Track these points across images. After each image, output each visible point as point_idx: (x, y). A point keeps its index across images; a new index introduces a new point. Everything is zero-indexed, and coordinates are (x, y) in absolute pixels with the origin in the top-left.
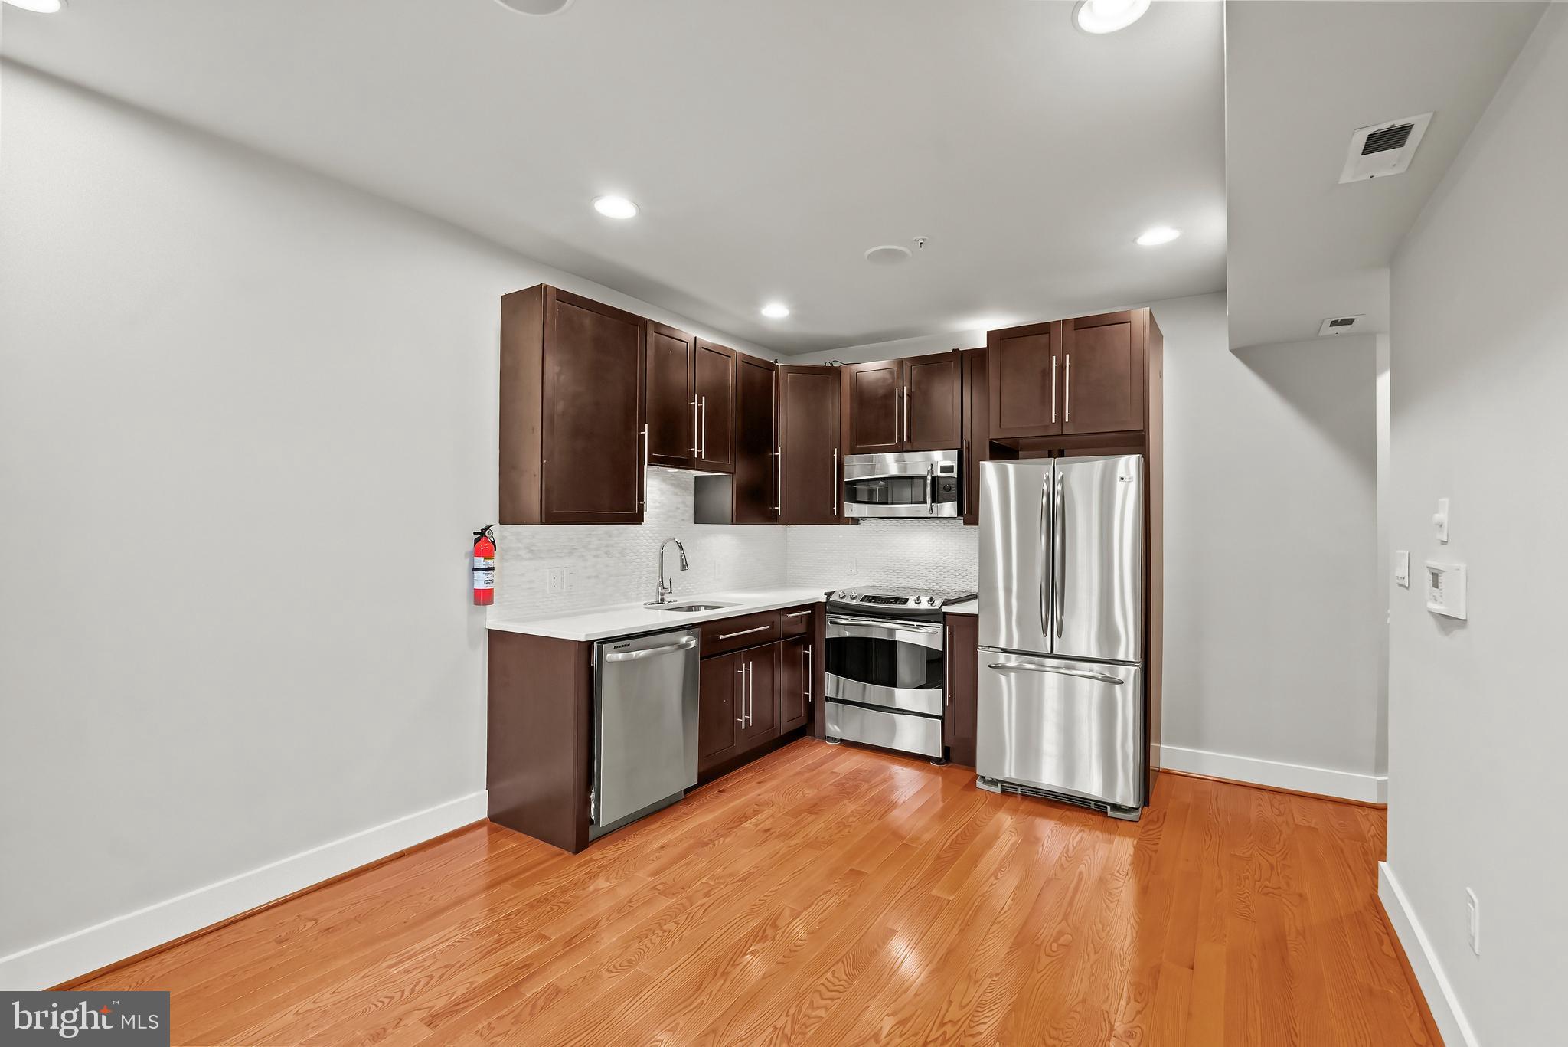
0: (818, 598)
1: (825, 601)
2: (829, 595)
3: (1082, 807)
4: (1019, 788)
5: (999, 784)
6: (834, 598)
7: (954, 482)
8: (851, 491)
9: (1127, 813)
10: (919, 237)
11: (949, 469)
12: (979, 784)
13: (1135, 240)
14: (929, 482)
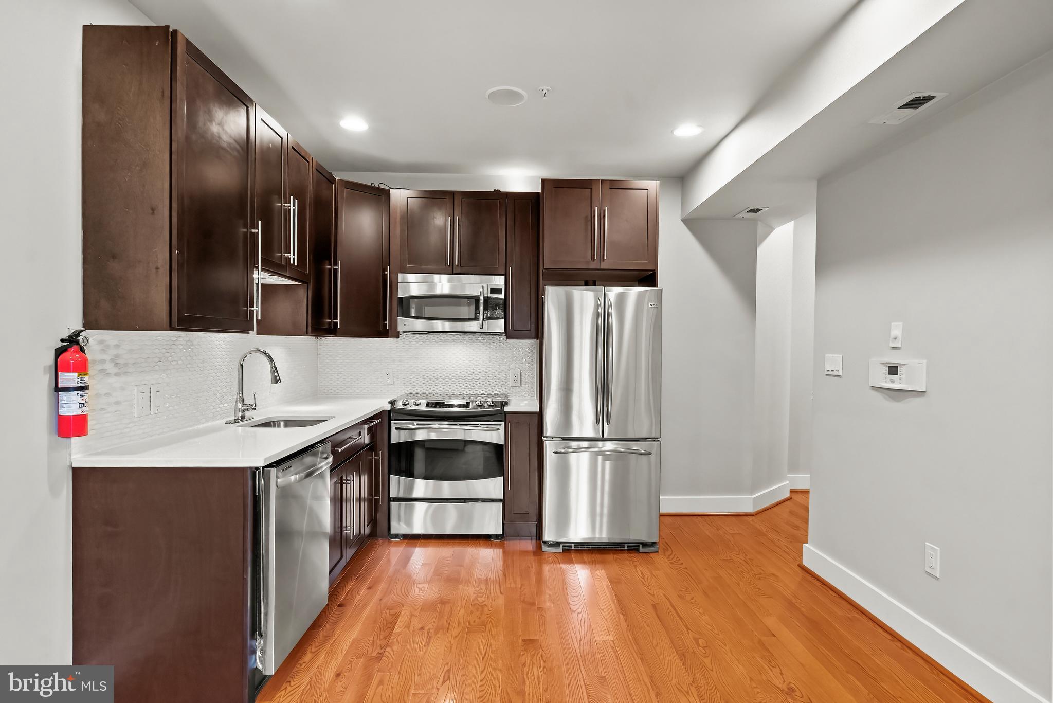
0: (383, 407)
1: (390, 409)
2: (392, 403)
3: (619, 550)
4: (573, 545)
5: (561, 545)
6: (399, 405)
7: (501, 302)
8: (404, 306)
9: (653, 547)
10: (544, 87)
11: (498, 291)
12: (545, 548)
13: (672, 132)
14: (482, 302)
